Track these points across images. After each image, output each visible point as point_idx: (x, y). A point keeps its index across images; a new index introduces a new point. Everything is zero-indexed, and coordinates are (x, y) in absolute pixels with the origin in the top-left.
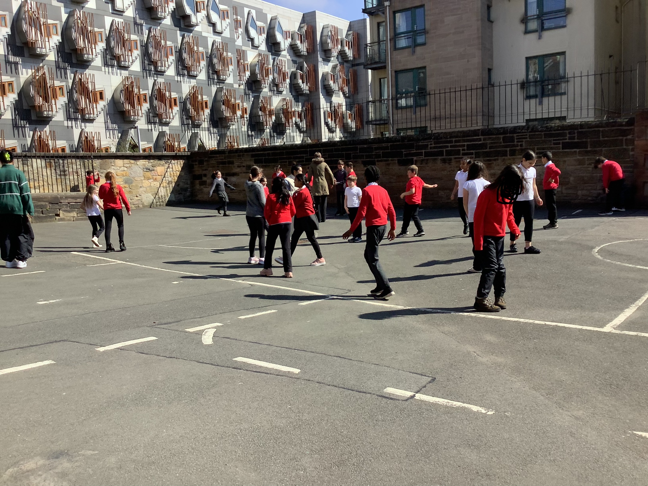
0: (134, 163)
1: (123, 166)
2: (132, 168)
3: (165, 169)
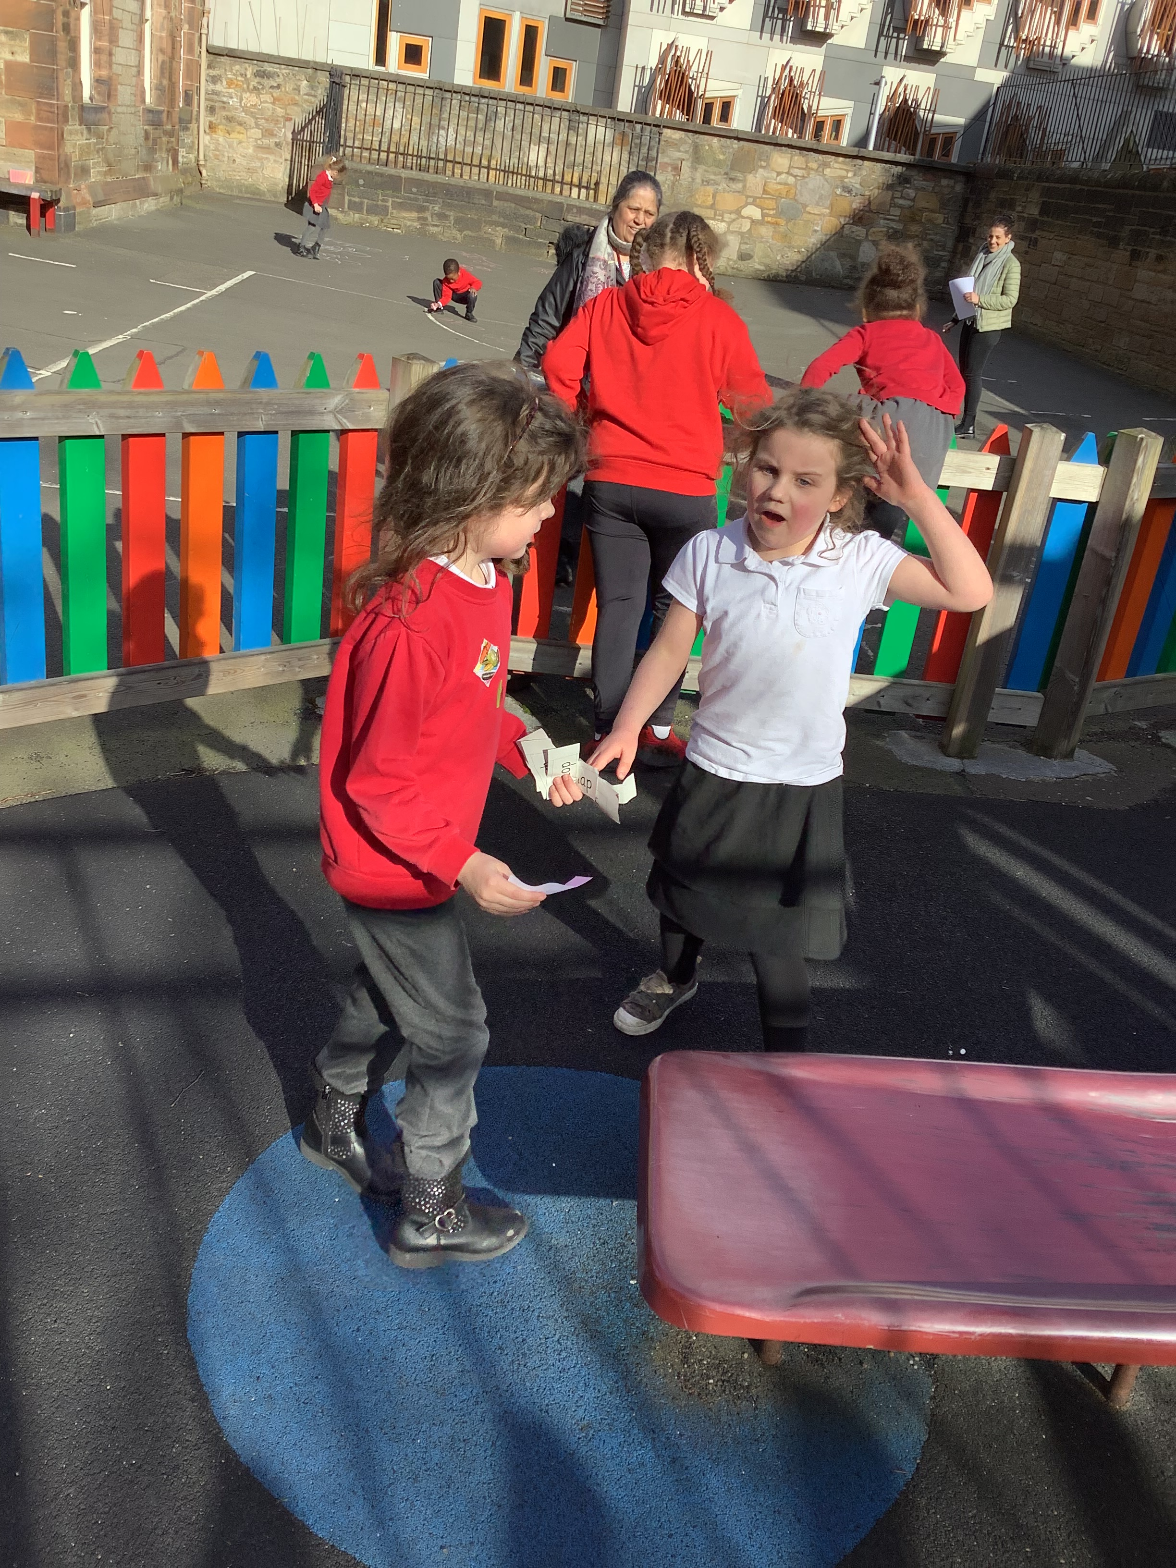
3: (893, 198)
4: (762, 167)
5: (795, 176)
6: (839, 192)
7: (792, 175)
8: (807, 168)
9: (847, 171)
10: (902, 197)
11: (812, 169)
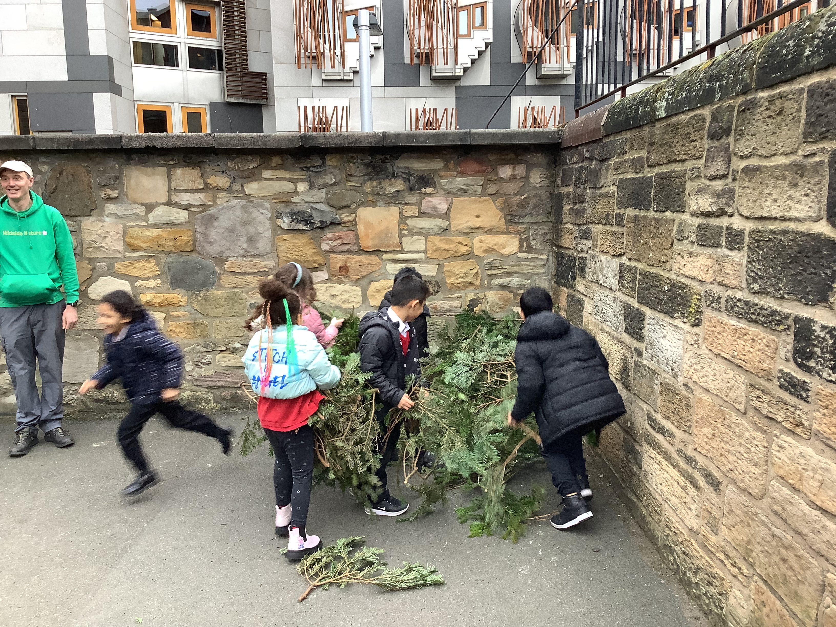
0: (229, 190)
1: (169, 203)
2: (213, 211)
3: (403, 219)
4: (110, 199)
5: (186, 208)
6: (285, 223)
7: (177, 205)
8: (207, 188)
9: (294, 181)
10: (422, 214)
11: (219, 189)
